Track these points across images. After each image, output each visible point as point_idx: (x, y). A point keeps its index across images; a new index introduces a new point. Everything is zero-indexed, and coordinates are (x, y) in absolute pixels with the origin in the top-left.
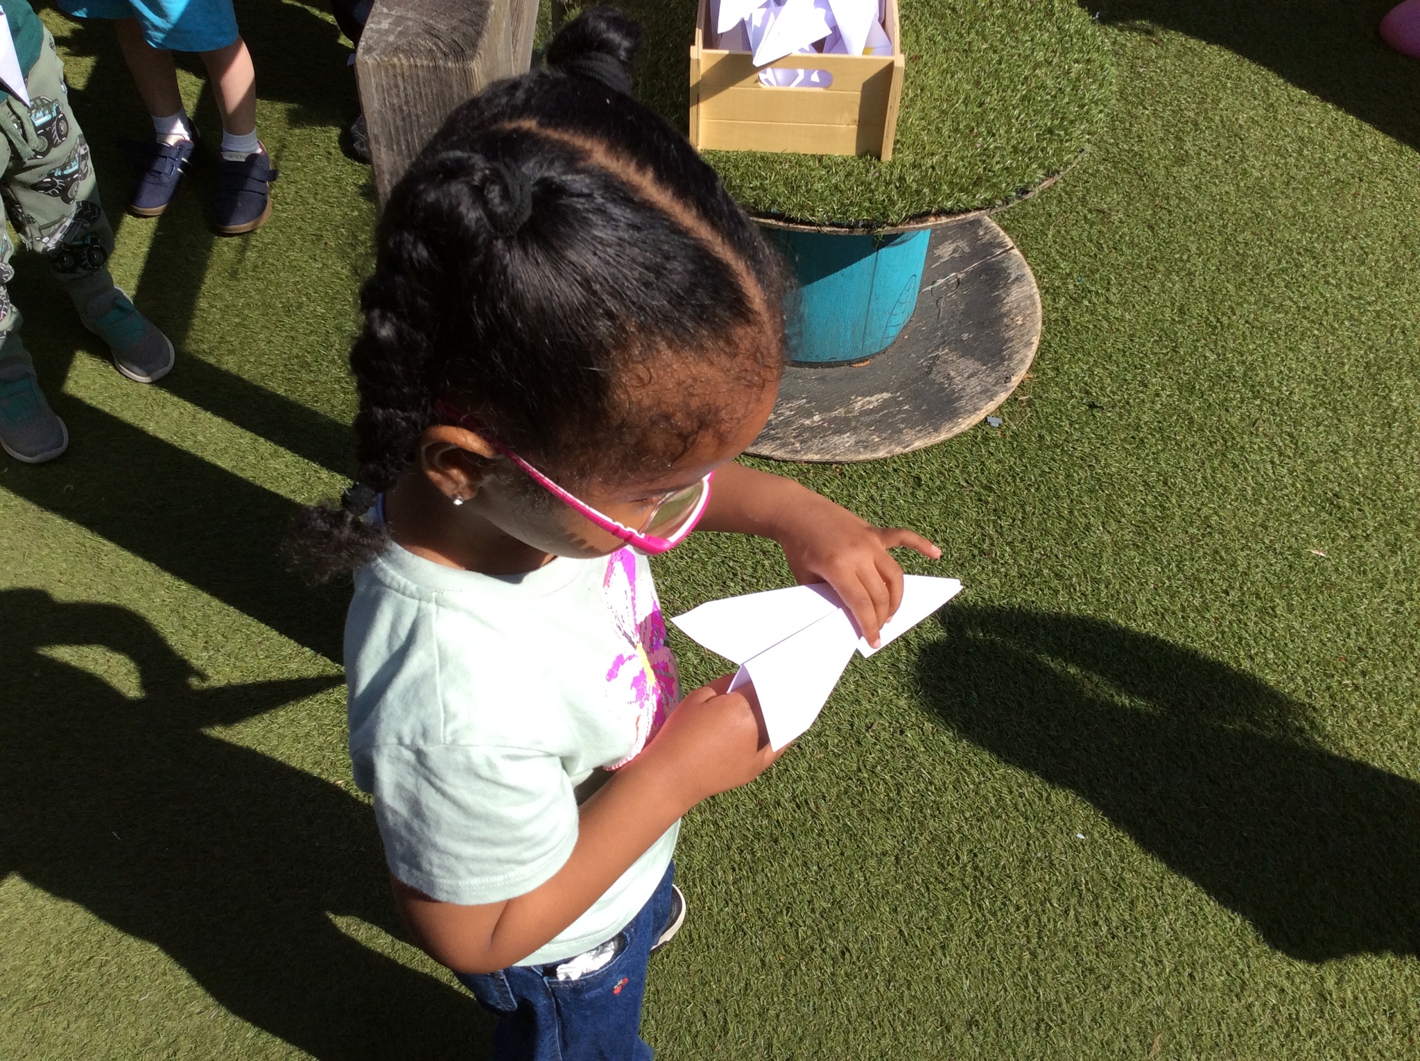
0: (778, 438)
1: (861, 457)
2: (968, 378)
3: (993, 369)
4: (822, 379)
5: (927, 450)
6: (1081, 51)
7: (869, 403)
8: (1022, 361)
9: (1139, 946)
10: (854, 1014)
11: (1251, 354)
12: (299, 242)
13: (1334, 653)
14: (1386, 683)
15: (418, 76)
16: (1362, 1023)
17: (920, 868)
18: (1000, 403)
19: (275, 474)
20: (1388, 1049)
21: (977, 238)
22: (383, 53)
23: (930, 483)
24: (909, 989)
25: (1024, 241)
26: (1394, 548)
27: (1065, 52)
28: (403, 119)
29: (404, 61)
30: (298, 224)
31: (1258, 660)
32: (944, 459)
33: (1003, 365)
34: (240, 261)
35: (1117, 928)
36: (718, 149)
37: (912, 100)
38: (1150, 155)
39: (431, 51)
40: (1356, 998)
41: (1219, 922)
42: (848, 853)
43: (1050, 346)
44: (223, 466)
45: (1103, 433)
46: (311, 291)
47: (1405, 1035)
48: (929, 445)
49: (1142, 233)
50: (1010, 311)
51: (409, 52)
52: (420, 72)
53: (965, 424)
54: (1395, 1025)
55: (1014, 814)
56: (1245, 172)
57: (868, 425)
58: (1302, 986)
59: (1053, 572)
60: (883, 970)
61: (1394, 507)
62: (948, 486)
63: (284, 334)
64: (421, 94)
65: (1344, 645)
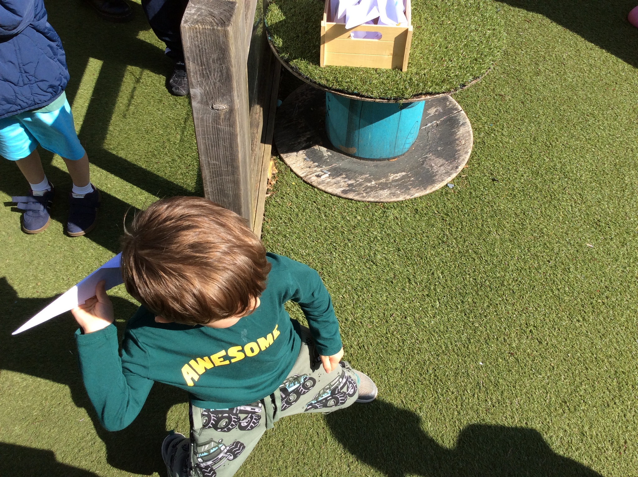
0: (356, 191)
1: (392, 200)
2: (440, 167)
3: (451, 163)
4: (376, 166)
5: (420, 198)
6: (491, 25)
7: (396, 177)
8: (464, 160)
9: (504, 410)
10: (381, 435)
11: (565, 159)
12: (152, 103)
13: (595, 288)
14: (617, 302)
15: (206, 32)
16: (599, 445)
17: (411, 375)
18: (453, 178)
19: (141, 202)
20: (610, 456)
21: (446, 106)
22: (192, 23)
23: (422, 212)
24: (405, 426)
25: (467, 107)
26: (623, 244)
27: (484, 26)
28: (200, 50)
29: (200, 27)
30: (152, 95)
31: (561, 291)
32: (428, 202)
33: (455, 161)
34: (127, 110)
35: (495, 403)
36: (332, 65)
37: (416, 45)
38: (523, 71)
39: (211, 22)
40: (597, 435)
41: (539, 401)
42: (381, 368)
43: (476, 154)
44: (119, 198)
45: (498, 192)
46: (157, 124)
47: (617, 451)
48: (422, 195)
49: (519, 105)
50: (459, 138)
51: (203, 23)
52: (207, 31)
53: (438, 186)
54: (613, 446)
55: (453, 353)
56: (565, 79)
57: (395, 186)
58: (574, 429)
59: (474, 251)
60: (394, 417)
61: (624, 226)
62: (429, 213)
63: (146, 142)
64: (207, 40)
65: (599, 285)
